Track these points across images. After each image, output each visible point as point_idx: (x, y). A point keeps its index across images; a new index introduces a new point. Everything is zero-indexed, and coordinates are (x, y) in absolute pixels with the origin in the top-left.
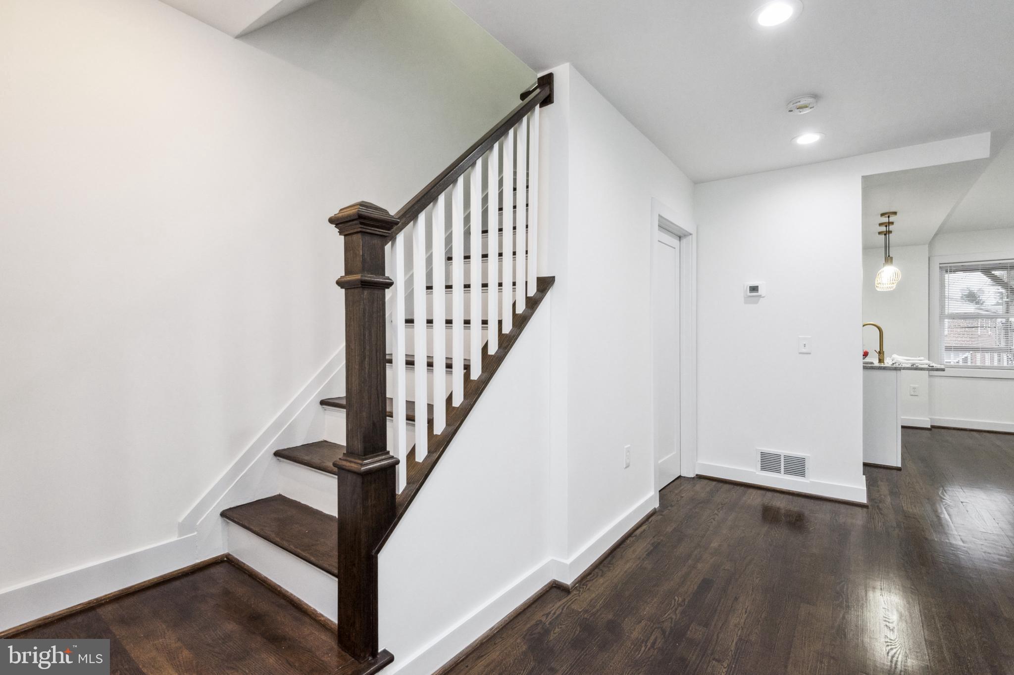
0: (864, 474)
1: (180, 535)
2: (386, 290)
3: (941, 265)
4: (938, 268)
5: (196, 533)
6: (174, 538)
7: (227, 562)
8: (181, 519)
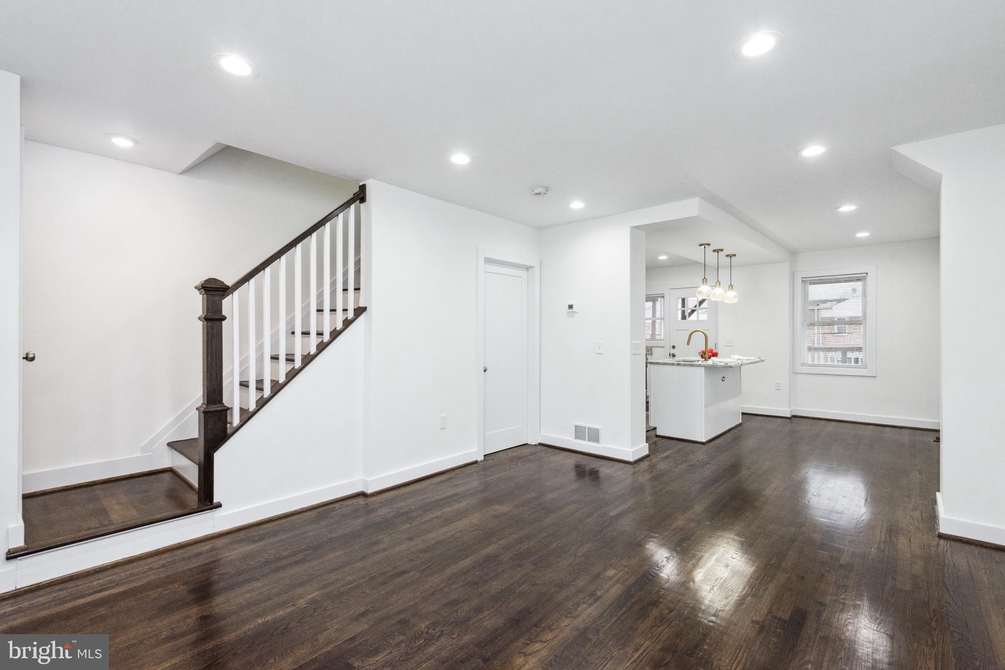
0: (646, 442)
1: (142, 454)
2: (223, 322)
3: (803, 279)
4: (801, 281)
5: (151, 453)
6: (139, 455)
7: (170, 470)
8: (143, 445)
